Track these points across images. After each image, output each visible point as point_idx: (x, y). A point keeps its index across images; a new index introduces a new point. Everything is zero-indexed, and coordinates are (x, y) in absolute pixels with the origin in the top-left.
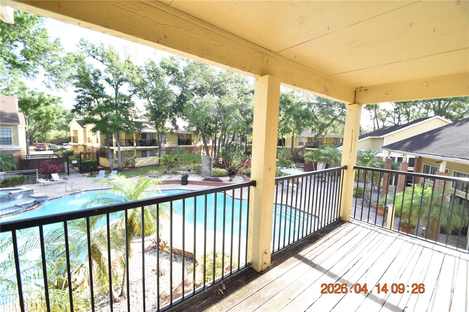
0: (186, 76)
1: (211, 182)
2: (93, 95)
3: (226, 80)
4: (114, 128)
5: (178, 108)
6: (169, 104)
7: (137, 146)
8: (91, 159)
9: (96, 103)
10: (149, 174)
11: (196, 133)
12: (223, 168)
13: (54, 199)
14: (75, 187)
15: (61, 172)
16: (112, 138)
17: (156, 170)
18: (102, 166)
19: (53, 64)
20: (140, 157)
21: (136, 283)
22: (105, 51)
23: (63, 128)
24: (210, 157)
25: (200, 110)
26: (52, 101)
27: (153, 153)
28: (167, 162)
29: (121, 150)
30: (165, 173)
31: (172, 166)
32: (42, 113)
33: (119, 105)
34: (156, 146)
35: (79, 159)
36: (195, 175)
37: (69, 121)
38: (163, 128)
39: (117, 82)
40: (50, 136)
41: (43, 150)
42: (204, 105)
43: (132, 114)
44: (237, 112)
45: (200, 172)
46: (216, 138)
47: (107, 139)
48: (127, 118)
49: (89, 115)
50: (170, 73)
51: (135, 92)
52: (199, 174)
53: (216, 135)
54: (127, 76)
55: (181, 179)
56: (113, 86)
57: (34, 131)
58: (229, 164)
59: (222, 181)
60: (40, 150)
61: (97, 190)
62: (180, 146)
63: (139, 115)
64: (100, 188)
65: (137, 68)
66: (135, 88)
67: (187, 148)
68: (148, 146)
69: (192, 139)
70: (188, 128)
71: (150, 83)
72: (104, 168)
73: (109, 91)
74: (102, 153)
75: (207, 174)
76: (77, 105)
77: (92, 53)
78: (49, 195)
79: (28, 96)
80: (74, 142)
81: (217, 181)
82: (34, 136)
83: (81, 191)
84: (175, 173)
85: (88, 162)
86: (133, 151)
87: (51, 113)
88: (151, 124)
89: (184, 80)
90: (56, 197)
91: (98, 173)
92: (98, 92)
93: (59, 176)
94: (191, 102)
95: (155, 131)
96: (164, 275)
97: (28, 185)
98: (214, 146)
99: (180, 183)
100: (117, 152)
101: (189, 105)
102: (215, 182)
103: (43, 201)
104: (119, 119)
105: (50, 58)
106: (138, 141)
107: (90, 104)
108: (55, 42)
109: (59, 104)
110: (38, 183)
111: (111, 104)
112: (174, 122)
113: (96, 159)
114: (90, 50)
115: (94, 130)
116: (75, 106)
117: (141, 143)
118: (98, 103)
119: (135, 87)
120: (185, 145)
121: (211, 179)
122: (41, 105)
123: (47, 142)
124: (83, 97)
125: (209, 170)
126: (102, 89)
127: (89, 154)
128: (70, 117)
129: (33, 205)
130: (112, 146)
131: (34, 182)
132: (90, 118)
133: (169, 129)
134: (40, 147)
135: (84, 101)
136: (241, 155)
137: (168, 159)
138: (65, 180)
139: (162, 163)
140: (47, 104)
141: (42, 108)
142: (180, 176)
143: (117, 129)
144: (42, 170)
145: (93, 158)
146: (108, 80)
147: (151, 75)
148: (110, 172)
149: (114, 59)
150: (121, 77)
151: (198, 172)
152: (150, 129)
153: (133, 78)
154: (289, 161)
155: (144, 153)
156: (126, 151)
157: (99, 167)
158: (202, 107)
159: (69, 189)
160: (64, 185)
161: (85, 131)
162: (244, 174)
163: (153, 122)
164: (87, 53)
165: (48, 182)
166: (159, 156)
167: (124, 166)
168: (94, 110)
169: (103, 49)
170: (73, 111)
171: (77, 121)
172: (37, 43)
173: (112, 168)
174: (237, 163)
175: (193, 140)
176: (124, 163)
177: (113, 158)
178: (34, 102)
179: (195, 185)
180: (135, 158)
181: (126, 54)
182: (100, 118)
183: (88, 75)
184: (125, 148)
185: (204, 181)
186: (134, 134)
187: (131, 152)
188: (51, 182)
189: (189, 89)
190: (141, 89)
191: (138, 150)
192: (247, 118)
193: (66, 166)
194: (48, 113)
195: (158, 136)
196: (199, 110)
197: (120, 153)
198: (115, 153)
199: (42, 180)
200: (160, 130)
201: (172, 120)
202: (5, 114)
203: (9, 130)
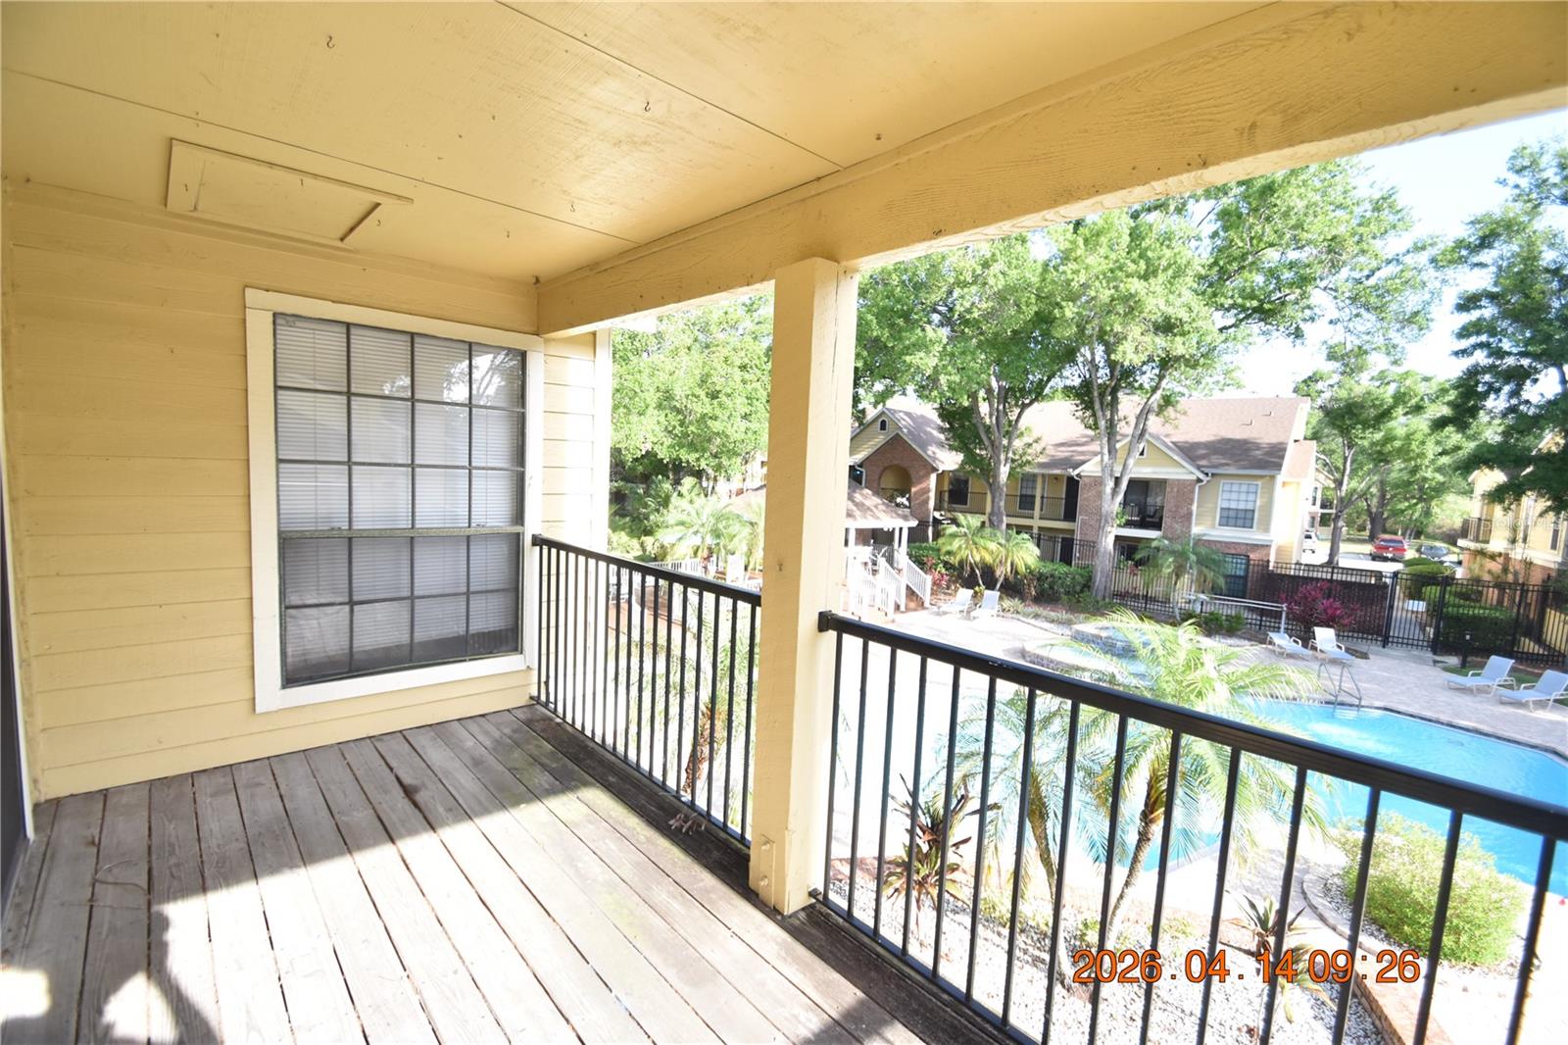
14: (1357, 687)
15: (1346, 629)
26: (1437, 398)
32: (1394, 438)
41: (1384, 559)
61: (1430, 720)
64: (1444, 718)
74: (1558, 592)
80: (1474, 539)
82: (1385, 516)
83: (1363, 703)
87: (1419, 436)
91: (1484, 665)
93: (1338, 640)
110: (1271, 643)
122: (1394, 415)
134: (1386, 548)
138: (1349, 656)
141: (1398, 424)
144: (1297, 609)
165: (1298, 648)
178: (1378, 407)
188: (1304, 650)
194: (1408, 437)
199: (1284, 638)
202: (1258, 446)
203: (1252, 489)
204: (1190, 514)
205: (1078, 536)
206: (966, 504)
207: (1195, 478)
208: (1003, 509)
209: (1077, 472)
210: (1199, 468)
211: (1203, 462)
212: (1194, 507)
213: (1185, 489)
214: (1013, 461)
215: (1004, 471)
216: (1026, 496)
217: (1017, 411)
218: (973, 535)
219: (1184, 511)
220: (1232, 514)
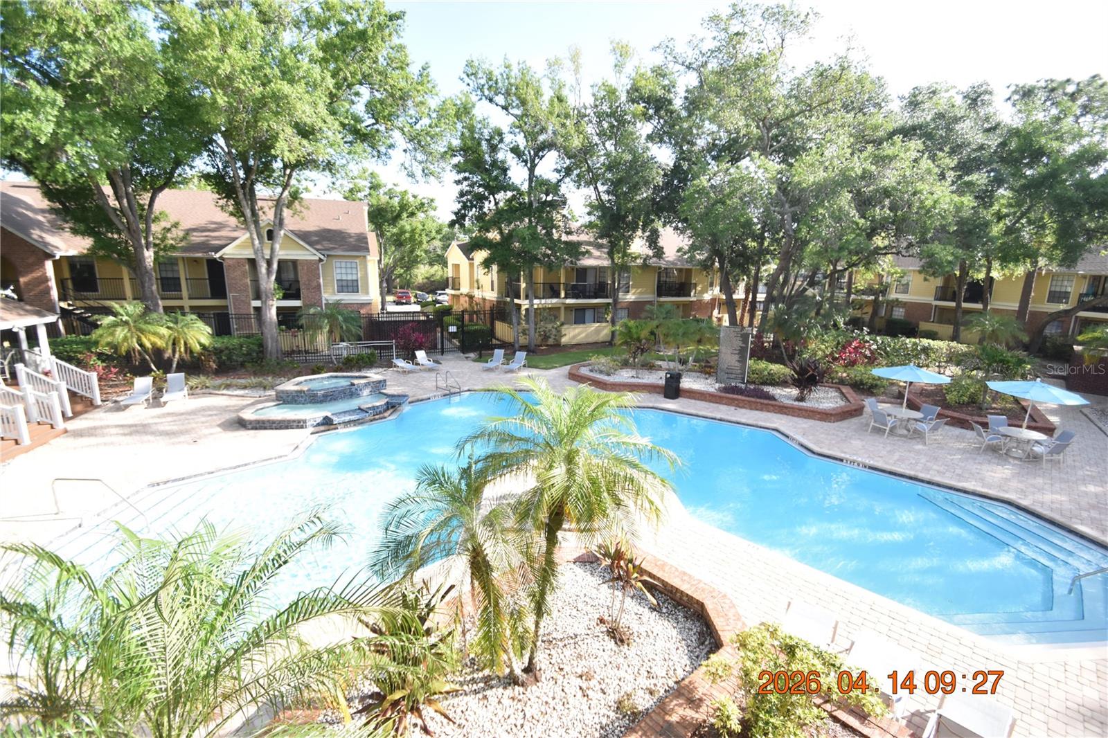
0: (690, 115)
1: (743, 398)
2: (486, 187)
3: (814, 105)
4: (523, 258)
5: (666, 201)
6: (645, 194)
7: (566, 297)
8: (480, 325)
9: (492, 206)
10: (589, 365)
11: (706, 266)
12: (776, 362)
13: (418, 401)
14: (451, 381)
15: (431, 349)
16: (519, 281)
17: (606, 355)
18: (498, 340)
19: (418, 127)
20: (571, 324)
21: (561, 644)
22: (513, 81)
23: (437, 261)
24: (744, 331)
25: (728, 202)
26: (420, 208)
27: (598, 314)
28: (631, 338)
29: (535, 306)
30: (625, 364)
31: (642, 350)
32: (405, 232)
33: (535, 205)
34: (607, 297)
35: (460, 323)
36: (698, 374)
37: (446, 248)
38: (625, 255)
39: (532, 152)
40: (417, 276)
41: (406, 304)
42: (741, 187)
43: (561, 224)
44: (845, 199)
45: (711, 367)
46: (757, 279)
47: (509, 283)
48: (549, 234)
49: (479, 231)
50: (651, 111)
51: (568, 171)
52: (709, 374)
53: (758, 270)
54: (554, 133)
55: (663, 382)
56: (526, 162)
57: (394, 267)
58: (794, 351)
59: (775, 400)
60: (402, 304)
62: (662, 299)
63: (574, 225)
65: (576, 112)
66: (568, 162)
67: (678, 305)
68: (590, 297)
69: (693, 281)
70: (689, 251)
71: (601, 147)
72: (504, 345)
73: (518, 174)
74: (501, 312)
75: (733, 376)
76: (460, 210)
77: (486, 92)
78: (410, 394)
79: (384, 199)
80: (453, 289)
81: (760, 398)
82: (393, 277)
83: (461, 390)
84: (650, 367)
85: (476, 331)
86: (559, 308)
87: (418, 231)
88: (599, 247)
89: (685, 125)
90: (420, 397)
91: (492, 355)
92: (496, 178)
93: (428, 356)
94: (703, 181)
95: (606, 263)
96: (628, 645)
97: (381, 370)
98: (750, 299)
99: (659, 393)
100: (527, 310)
101: (698, 192)
102: (753, 399)
103: (400, 404)
104: (534, 236)
105: (412, 112)
106: (569, 287)
107: (481, 208)
108: (421, 75)
109: (431, 213)
110: (395, 367)
111: (520, 204)
112: (653, 240)
113: (489, 325)
114: (483, 85)
115: (487, 264)
116: (456, 214)
117: (574, 292)
118: (496, 204)
119: (569, 158)
120: (673, 296)
121: (741, 389)
122: (403, 217)
123: (413, 289)
124: (470, 192)
125: (738, 364)
126: (505, 170)
127: (477, 313)
128: (448, 239)
129: (385, 411)
130: (519, 297)
131: (390, 365)
132: (481, 236)
133: (639, 256)
134: (402, 297)
135: (471, 202)
136: (835, 325)
137: (634, 331)
138: (436, 365)
139: (618, 341)
140: (412, 214)
141: (405, 223)
142: (662, 374)
143: (530, 259)
144: (402, 342)
145: (485, 323)
146: (515, 150)
147: (606, 125)
148: (514, 353)
149: (530, 96)
150: (542, 138)
151: (707, 367)
152: (596, 259)
153: (566, 138)
154: (1022, 354)
155: (579, 315)
156: (544, 309)
157: (495, 342)
158: (731, 193)
159: (442, 384)
160: (434, 375)
161: (471, 266)
162: (842, 382)
163: (605, 241)
164: (479, 93)
165: (410, 366)
166: (613, 322)
167: (538, 342)
168: (489, 221)
169: (508, 79)
170: (452, 224)
171: (459, 246)
172: (391, 82)
173: (517, 346)
174: (820, 349)
175: (696, 285)
176: (540, 335)
177: (519, 324)
178: (392, 212)
179: (698, 402)
180: (562, 324)
181: (553, 80)
182: (498, 237)
183: (479, 144)
184: (543, 301)
185: (723, 395)
186: (562, 271)
187: (554, 311)
188: (414, 367)
189: (696, 148)
190: (582, 162)
191: (568, 308)
192: (874, 217)
193: (439, 335)
194: (413, 231)
195: (613, 275)
196: (723, 203)
197: (532, 314)
198: (524, 312)
199: (401, 362)
200: (618, 259)
201: (647, 234)
202: (349, 235)
203: (354, 265)
204: (319, 285)
205: (232, 311)
206: (96, 290)
207: (317, 258)
208: (156, 293)
209: (218, 255)
210: (317, 250)
211: (318, 247)
212: (321, 280)
213: (313, 267)
214: (155, 245)
215: (149, 255)
216: (167, 279)
217: (147, 196)
218: (135, 322)
219: (314, 284)
220: (344, 283)
